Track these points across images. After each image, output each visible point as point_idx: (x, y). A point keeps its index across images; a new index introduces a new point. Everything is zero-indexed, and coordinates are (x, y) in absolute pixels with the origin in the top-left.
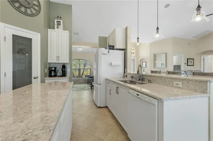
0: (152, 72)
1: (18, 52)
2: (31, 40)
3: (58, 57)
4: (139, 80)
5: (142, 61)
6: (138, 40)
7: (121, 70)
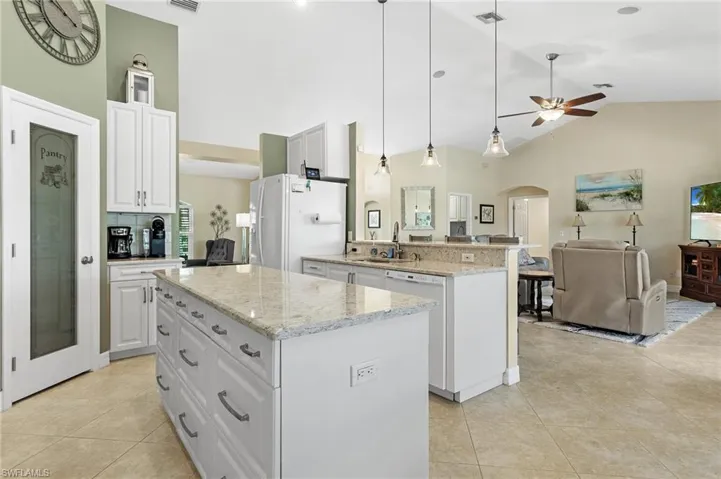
0: (412, 238)
1: (44, 178)
2: (73, 138)
3: (141, 195)
4: (393, 257)
5: (370, 208)
6: (383, 162)
7: (336, 234)
